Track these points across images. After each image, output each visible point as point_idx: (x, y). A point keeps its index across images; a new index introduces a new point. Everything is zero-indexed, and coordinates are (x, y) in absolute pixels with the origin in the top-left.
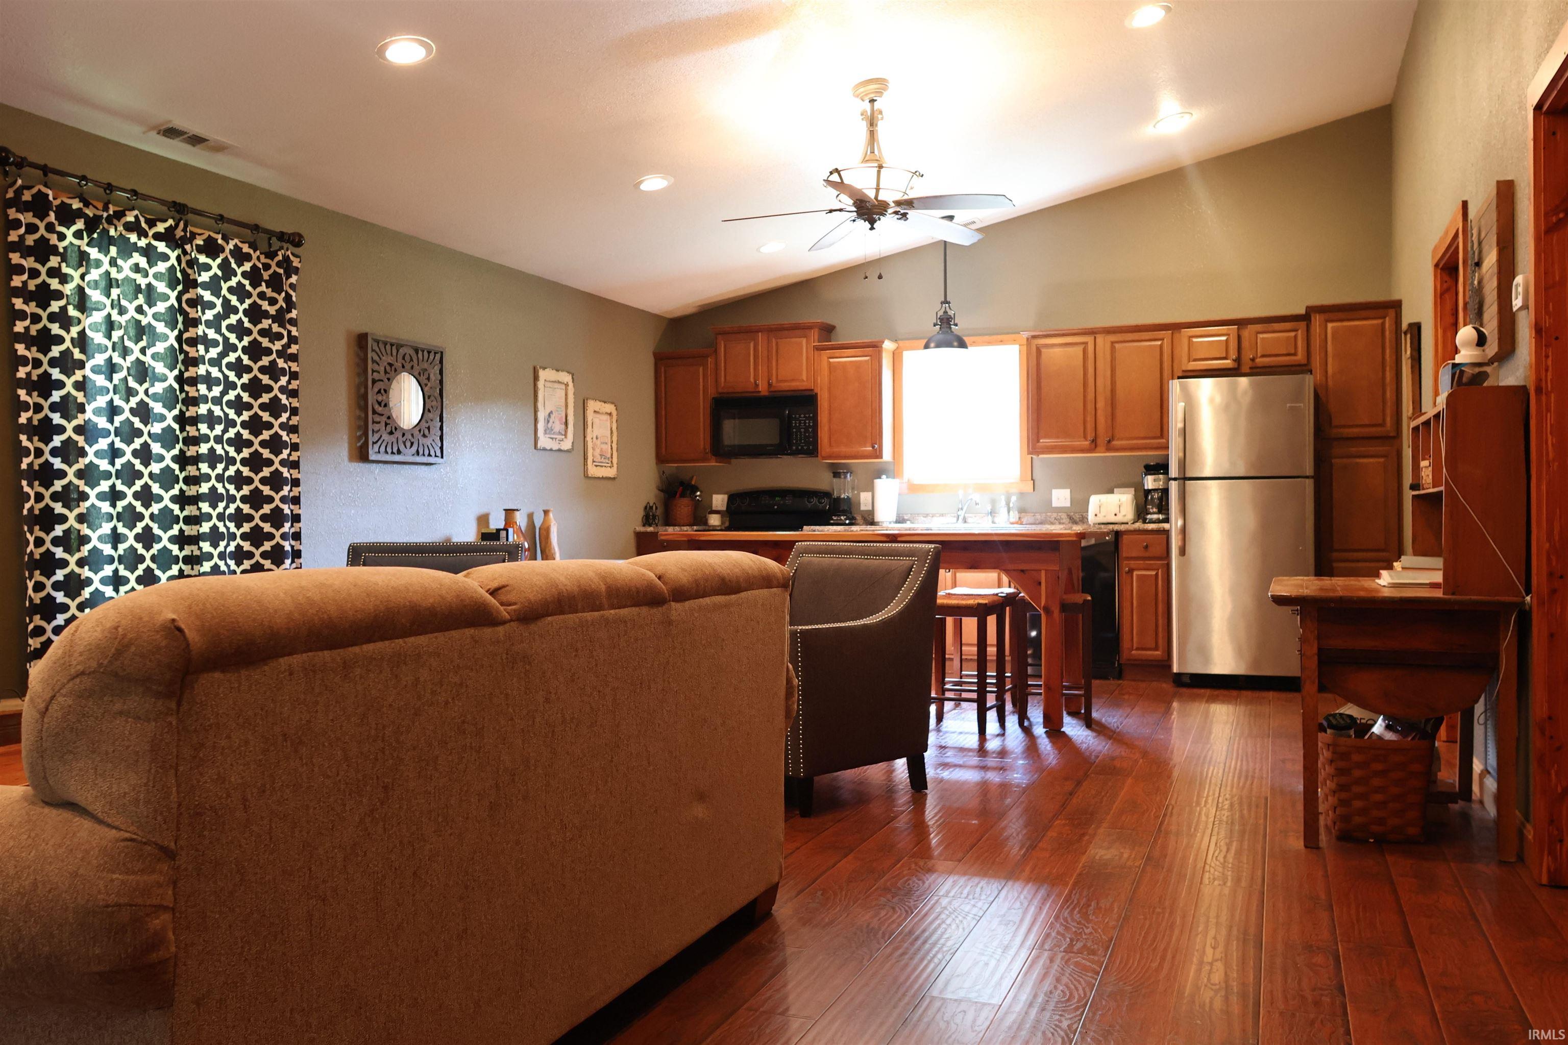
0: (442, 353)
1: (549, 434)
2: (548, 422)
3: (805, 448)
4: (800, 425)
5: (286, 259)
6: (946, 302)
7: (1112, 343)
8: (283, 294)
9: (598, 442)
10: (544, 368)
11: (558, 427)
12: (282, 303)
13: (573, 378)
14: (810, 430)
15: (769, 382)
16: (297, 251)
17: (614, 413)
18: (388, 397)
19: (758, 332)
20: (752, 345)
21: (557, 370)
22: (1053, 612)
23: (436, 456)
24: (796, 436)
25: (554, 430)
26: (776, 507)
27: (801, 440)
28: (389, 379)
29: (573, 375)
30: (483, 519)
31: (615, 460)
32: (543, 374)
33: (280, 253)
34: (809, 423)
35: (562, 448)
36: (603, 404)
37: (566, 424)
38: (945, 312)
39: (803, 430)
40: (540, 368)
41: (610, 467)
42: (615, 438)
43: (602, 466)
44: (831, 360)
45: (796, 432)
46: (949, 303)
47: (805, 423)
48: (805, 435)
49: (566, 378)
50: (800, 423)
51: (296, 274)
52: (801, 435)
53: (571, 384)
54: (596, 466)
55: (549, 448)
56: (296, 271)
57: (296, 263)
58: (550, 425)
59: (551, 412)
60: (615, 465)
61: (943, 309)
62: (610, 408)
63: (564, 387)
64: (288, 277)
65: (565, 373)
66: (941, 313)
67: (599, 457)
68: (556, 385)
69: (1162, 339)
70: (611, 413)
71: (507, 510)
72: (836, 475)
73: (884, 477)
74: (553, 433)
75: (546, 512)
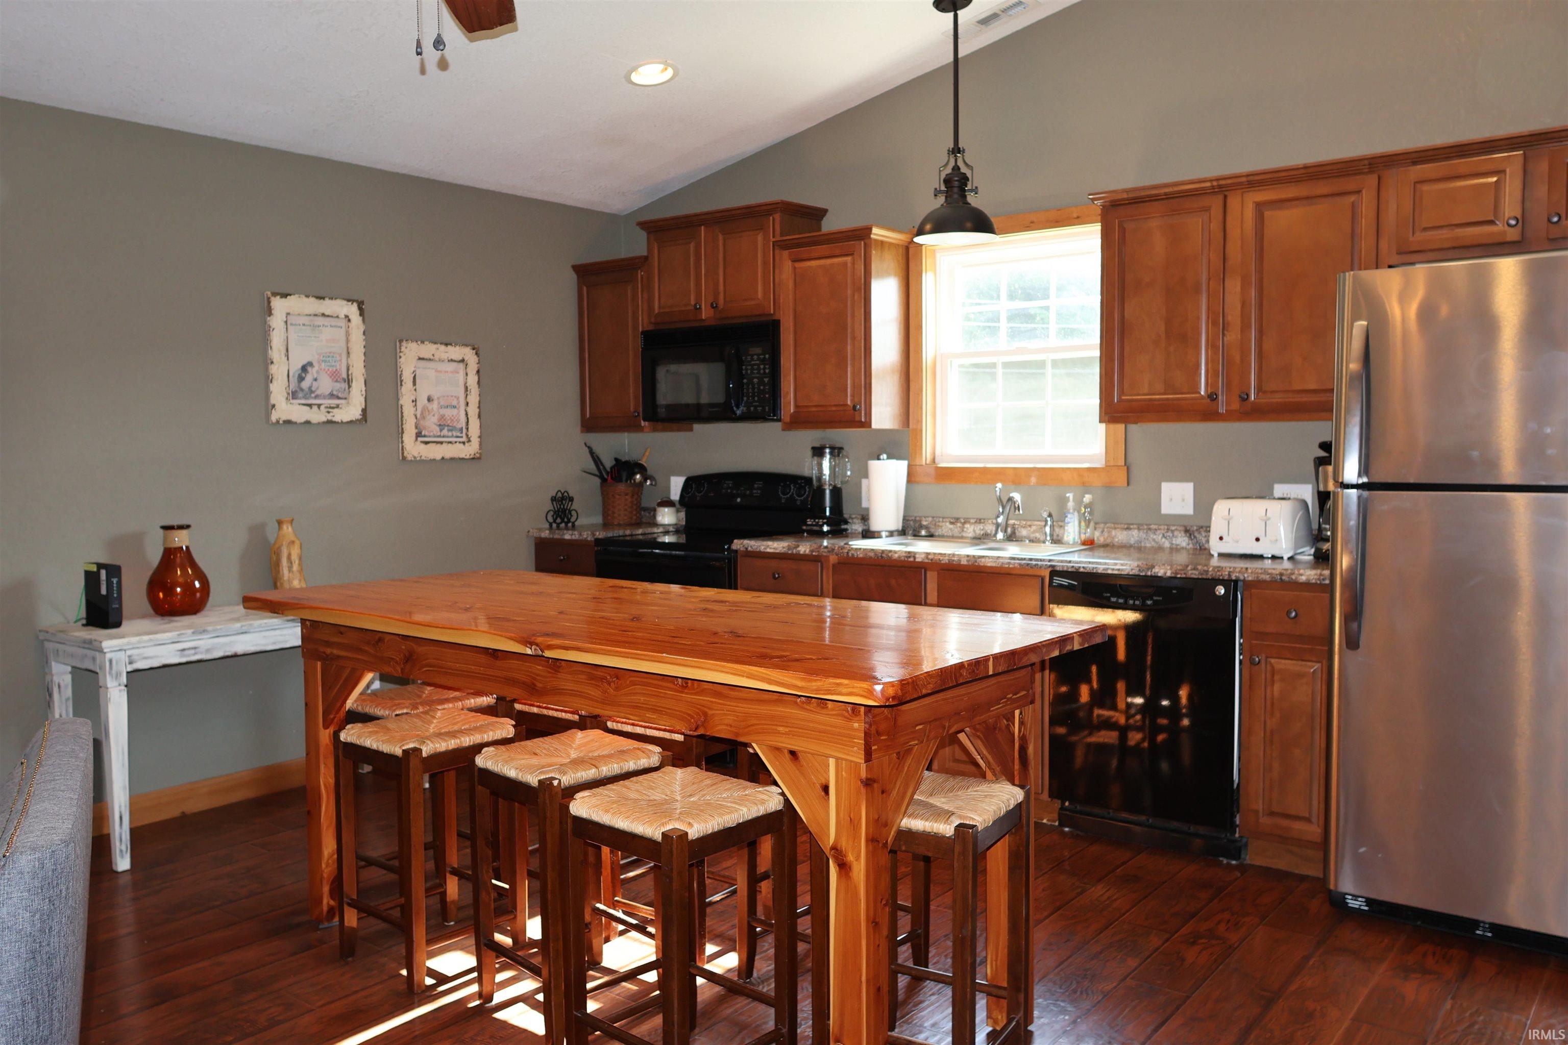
1: (305, 398)
2: (301, 379)
3: (760, 409)
4: (752, 373)
6: (956, 150)
7: (1260, 207)
9: (435, 405)
10: (285, 296)
13: (361, 310)
14: (766, 380)
15: (714, 304)
17: (471, 360)
19: (701, 225)
20: (692, 245)
21: (318, 298)
24: (748, 389)
25: (318, 392)
26: (739, 500)
27: (753, 396)
29: (360, 303)
31: (475, 432)
32: (278, 304)
34: (764, 369)
35: (334, 419)
36: (442, 347)
37: (347, 381)
38: (956, 168)
39: (756, 380)
40: (275, 294)
41: (464, 443)
42: (474, 398)
43: (441, 443)
44: (797, 265)
45: (748, 384)
46: (962, 152)
47: (759, 369)
48: (759, 389)
49: (342, 307)
50: (752, 369)
52: (753, 388)
53: (356, 317)
54: (426, 443)
55: (303, 420)
58: (305, 385)
60: (474, 439)
61: (952, 164)
62: (460, 353)
63: (343, 323)
65: (341, 301)
66: (949, 170)
67: (438, 429)
68: (321, 321)
69: (1359, 192)
70: (463, 361)
71: (166, 528)
72: (818, 452)
73: (885, 456)
74: (317, 397)
75: (280, 523)
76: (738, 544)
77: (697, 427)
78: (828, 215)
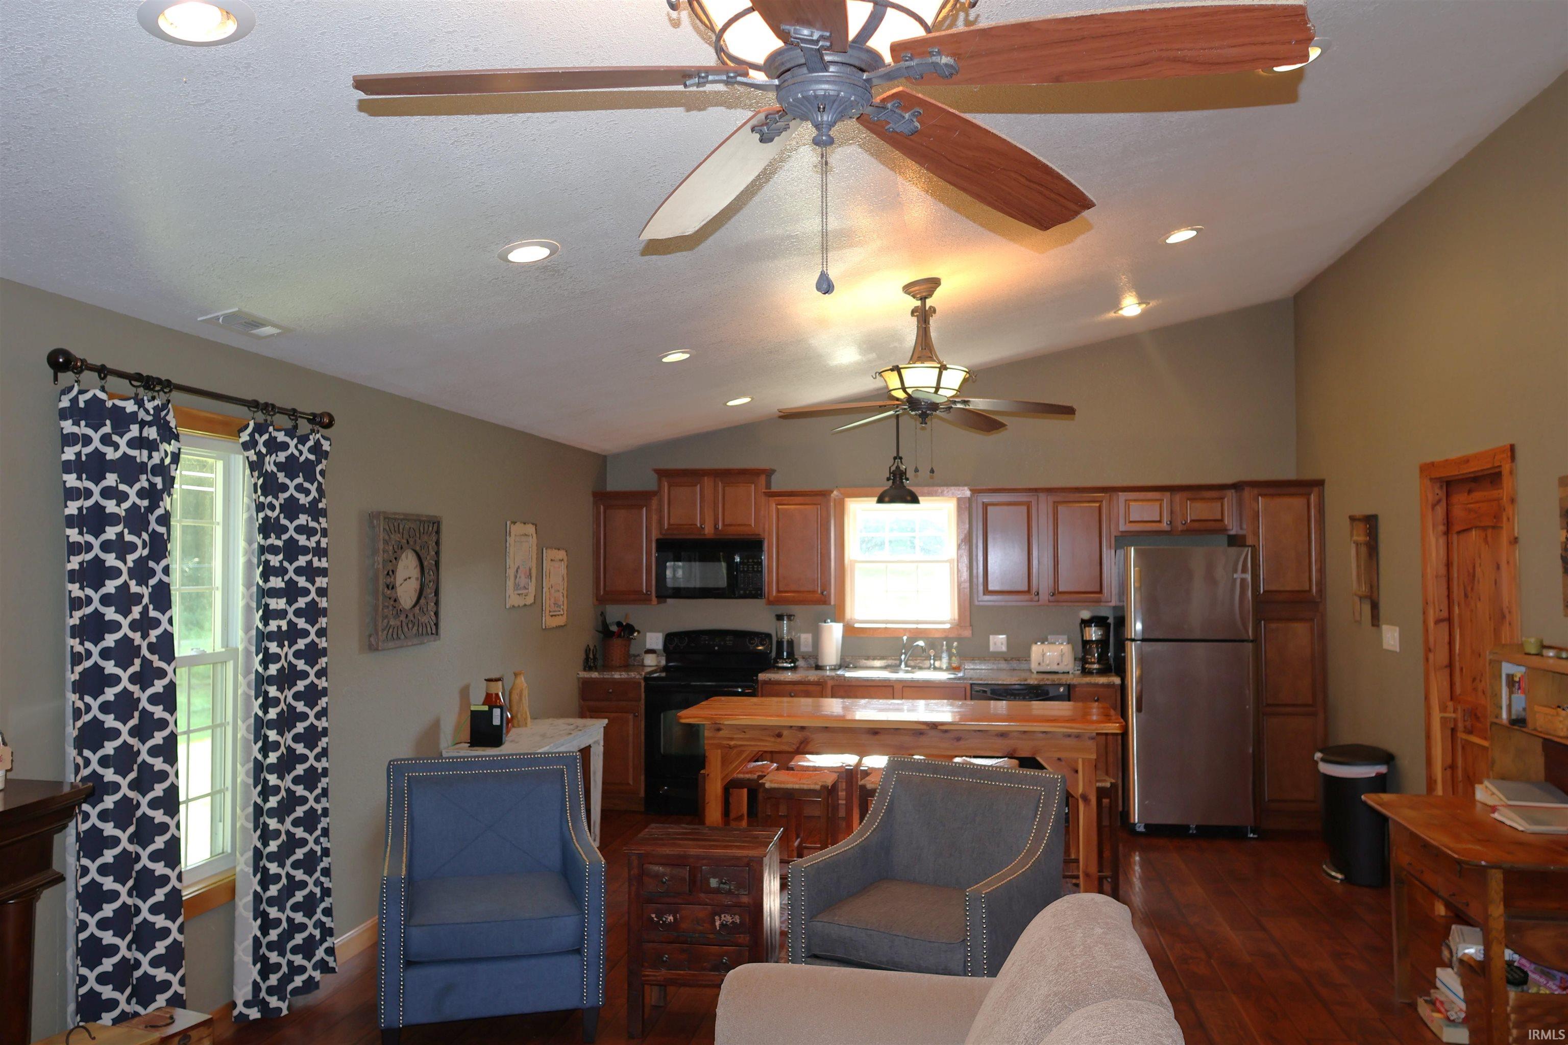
0: (439, 523)
1: (516, 590)
2: (516, 577)
3: (748, 591)
4: (748, 570)
5: (318, 443)
6: (898, 457)
7: (1054, 502)
8: (316, 484)
9: (552, 591)
10: (513, 524)
11: (523, 581)
12: (314, 493)
13: (536, 529)
14: (759, 575)
15: (715, 526)
16: (326, 432)
17: (565, 559)
18: (395, 578)
19: (703, 475)
20: (698, 488)
21: (525, 523)
22: (1090, 801)
23: (432, 634)
24: (744, 580)
25: (522, 586)
26: (716, 648)
28: (396, 559)
29: (536, 526)
30: (465, 693)
31: (565, 608)
32: (512, 530)
33: (311, 437)
34: (757, 567)
35: (527, 603)
36: (557, 551)
37: (530, 576)
38: (898, 467)
39: (751, 575)
40: (511, 522)
41: (562, 615)
42: (565, 585)
43: (555, 616)
44: (779, 507)
45: (744, 577)
46: (901, 458)
47: (753, 568)
48: (753, 580)
49: (531, 529)
50: (748, 568)
51: (326, 459)
52: (748, 580)
53: (535, 535)
54: (552, 616)
55: (517, 605)
56: (326, 455)
57: (326, 446)
58: (517, 581)
59: (518, 568)
60: (565, 612)
61: (896, 465)
62: (562, 554)
63: (529, 540)
64: (319, 462)
65: (531, 525)
66: (893, 468)
67: (553, 607)
68: (524, 538)
69: (1100, 502)
70: (563, 560)
71: (488, 680)
72: (780, 618)
73: (829, 621)
74: (520, 589)
75: (516, 675)
76: (762, 676)
77: (669, 600)
78: (776, 473)
